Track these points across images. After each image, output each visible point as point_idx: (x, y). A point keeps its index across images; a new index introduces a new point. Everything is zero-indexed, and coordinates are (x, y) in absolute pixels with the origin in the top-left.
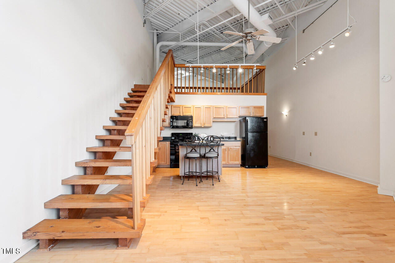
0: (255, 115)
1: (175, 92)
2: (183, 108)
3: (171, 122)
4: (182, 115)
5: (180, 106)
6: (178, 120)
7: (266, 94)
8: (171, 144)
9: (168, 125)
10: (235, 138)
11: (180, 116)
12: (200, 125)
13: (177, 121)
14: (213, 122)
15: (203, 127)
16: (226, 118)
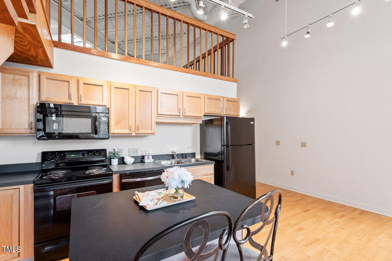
0: (228, 114)
1: (53, 42)
2: (81, 85)
3: (38, 120)
4: (76, 103)
5: (71, 77)
6: (63, 116)
7: (236, 81)
8: (35, 191)
9: (28, 131)
10: (193, 155)
11: (71, 106)
12: (127, 131)
13: (60, 119)
14: (158, 123)
15: (134, 134)
16: (181, 116)
